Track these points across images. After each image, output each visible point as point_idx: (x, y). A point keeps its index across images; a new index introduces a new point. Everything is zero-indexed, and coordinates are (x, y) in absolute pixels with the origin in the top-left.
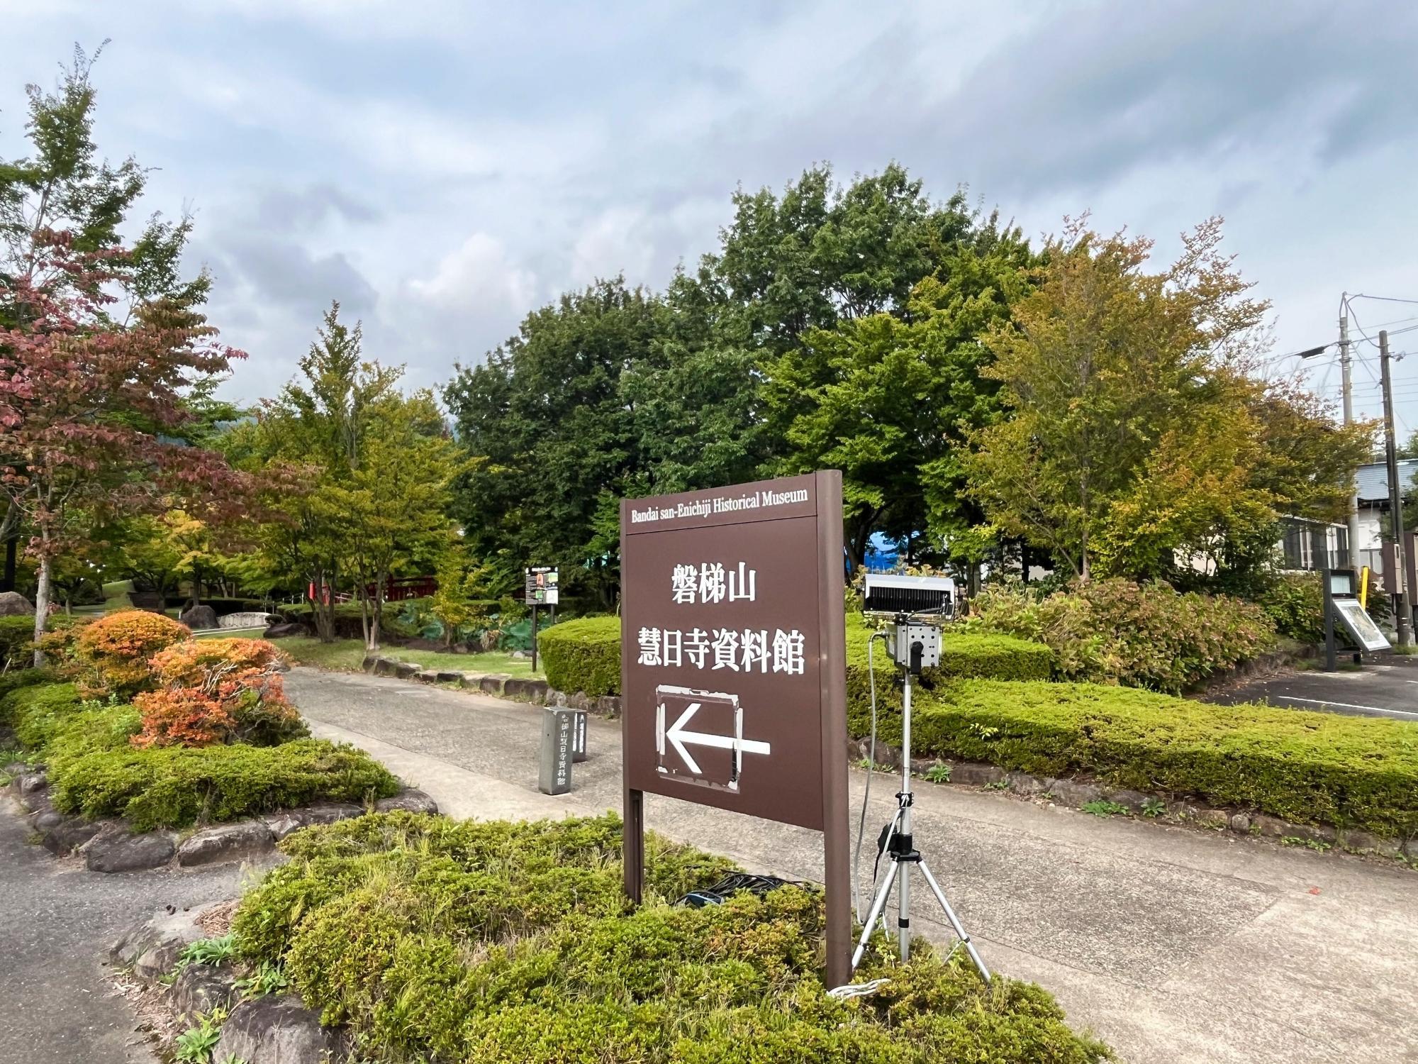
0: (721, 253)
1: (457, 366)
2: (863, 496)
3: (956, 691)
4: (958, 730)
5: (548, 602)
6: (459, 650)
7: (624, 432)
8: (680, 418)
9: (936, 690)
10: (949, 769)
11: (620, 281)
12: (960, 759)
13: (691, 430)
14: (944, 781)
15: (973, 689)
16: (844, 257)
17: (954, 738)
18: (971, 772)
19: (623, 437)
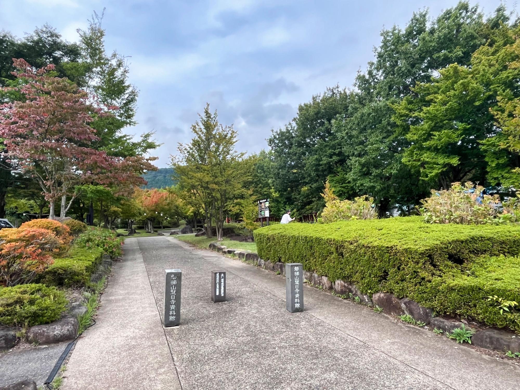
0: (375, 60)
1: (272, 131)
2: (447, 161)
3: (482, 266)
4: (478, 299)
5: (266, 216)
6: (248, 240)
7: (338, 149)
8: (357, 137)
9: (464, 265)
10: (472, 331)
11: (338, 87)
12: (482, 324)
13: (362, 143)
14: (465, 342)
15: (496, 264)
16: (434, 46)
17: (475, 306)
18: (491, 338)
19: (337, 151)
